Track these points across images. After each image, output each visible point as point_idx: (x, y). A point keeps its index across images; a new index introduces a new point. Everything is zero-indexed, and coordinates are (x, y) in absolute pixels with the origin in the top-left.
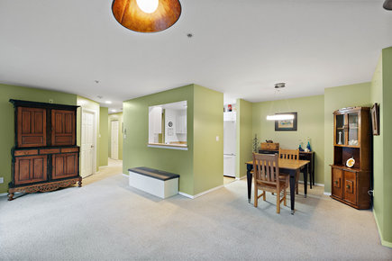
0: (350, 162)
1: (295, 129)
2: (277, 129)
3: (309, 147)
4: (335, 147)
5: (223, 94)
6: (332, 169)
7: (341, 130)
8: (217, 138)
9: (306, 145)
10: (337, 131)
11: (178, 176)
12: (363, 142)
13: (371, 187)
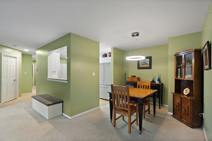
0: (186, 91)
1: (150, 68)
2: (139, 68)
3: (159, 80)
4: (176, 80)
5: (99, 43)
6: (174, 96)
7: (180, 68)
8: (94, 74)
9: (157, 79)
10: (177, 68)
11: (62, 102)
12: (196, 76)
13: (202, 110)
